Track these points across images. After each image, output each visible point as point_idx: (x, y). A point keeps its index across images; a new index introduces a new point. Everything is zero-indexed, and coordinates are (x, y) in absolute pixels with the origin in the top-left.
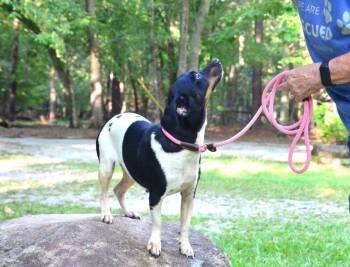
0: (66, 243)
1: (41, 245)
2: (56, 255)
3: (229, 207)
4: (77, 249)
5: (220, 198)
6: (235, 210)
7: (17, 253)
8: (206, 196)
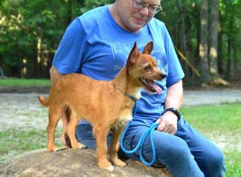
0: (52, 166)
1: (35, 168)
2: (44, 174)
3: (228, 143)
4: (59, 169)
5: (223, 136)
6: (232, 146)
7: (19, 174)
8: (212, 135)
